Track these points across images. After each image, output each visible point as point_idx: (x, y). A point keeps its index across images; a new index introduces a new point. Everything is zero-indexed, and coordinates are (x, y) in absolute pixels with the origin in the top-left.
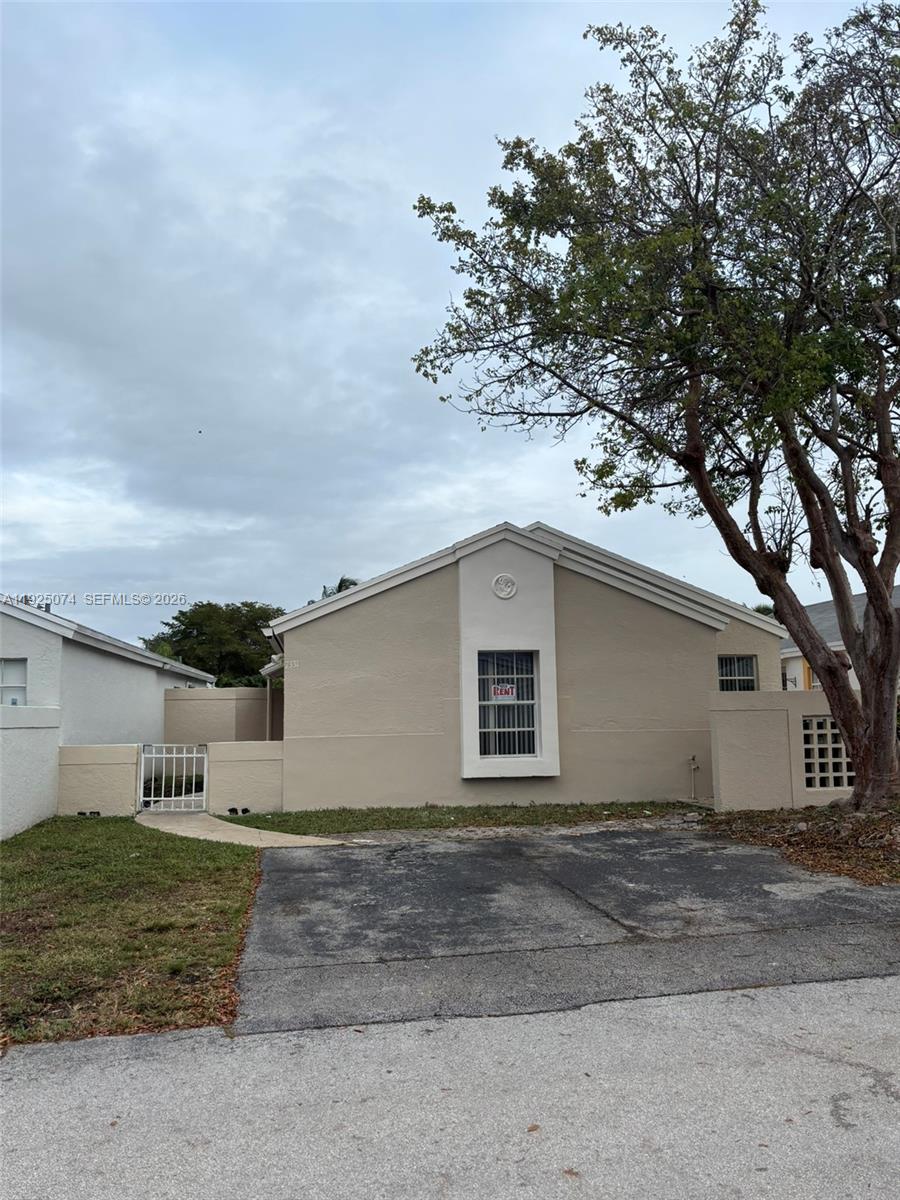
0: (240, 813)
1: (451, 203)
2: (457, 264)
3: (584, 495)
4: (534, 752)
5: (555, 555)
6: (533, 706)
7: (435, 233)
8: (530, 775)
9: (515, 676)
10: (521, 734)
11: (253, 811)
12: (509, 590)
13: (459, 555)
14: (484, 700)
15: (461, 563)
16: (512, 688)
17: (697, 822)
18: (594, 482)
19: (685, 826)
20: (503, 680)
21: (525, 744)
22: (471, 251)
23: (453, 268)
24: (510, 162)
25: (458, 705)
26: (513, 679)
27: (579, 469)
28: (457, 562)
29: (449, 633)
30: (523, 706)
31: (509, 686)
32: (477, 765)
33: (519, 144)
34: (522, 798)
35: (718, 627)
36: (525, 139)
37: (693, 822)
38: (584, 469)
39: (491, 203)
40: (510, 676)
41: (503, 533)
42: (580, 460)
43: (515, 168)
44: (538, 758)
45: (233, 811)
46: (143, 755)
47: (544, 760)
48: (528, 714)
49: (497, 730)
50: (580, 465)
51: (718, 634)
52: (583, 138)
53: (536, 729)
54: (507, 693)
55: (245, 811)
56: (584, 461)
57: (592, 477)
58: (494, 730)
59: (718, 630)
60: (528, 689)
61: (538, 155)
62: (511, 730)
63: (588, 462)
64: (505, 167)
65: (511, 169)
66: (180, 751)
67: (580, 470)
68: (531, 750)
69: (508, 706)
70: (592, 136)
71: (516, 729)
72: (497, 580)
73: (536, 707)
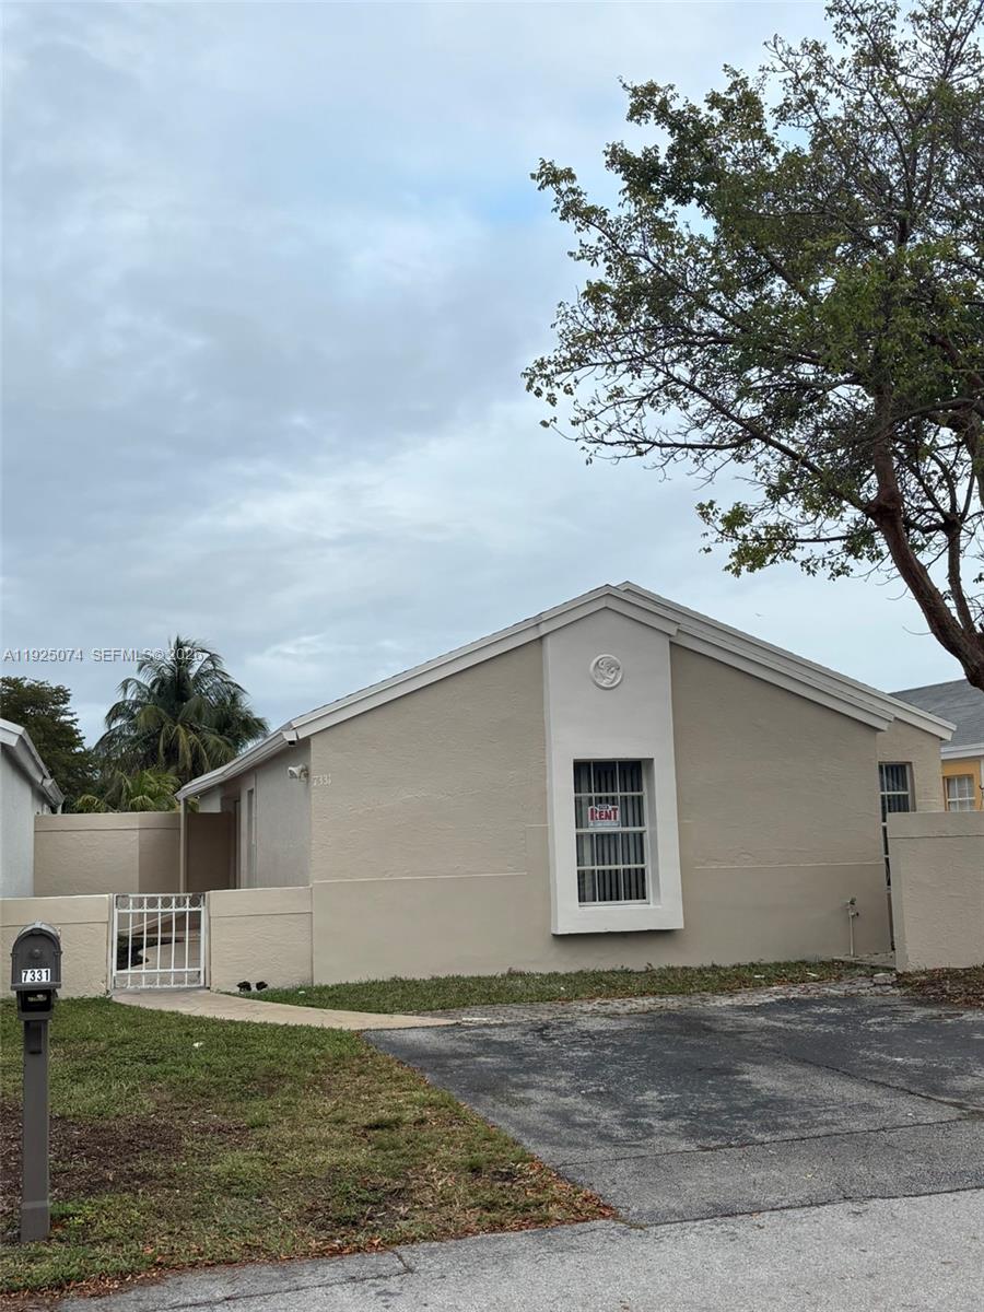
0: (254, 989)
1: (570, 169)
2: (577, 249)
3: (709, 550)
4: (644, 898)
5: (672, 630)
6: (641, 834)
7: (555, 210)
8: (646, 929)
9: (618, 794)
10: (626, 872)
11: (271, 986)
12: (612, 677)
13: (544, 630)
14: (582, 827)
15: (548, 641)
16: (615, 810)
17: (892, 985)
18: (722, 533)
19: (878, 989)
20: (600, 800)
21: (633, 886)
22: (600, 234)
23: (571, 254)
24: (636, 112)
25: (544, 834)
26: (613, 798)
27: (702, 514)
28: (541, 638)
29: (534, 735)
30: (628, 834)
31: (610, 807)
32: (575, 916)
33: (651, 89)
34: (635, 960)
35: (879, 727)
36: (661, 85)
37: (886, 984)
38: (711, 516)
39: (610, 165)
40: (610, 794)
41: (604, 599)
42: (706, 503)
43: (643, 121)
44: (651, 906)
45: (245, 986)
46: (116, 910)
47: (660, 908)
48: (636, 845)
49: (596, 868)
50: (705, 511)
51: (879, 734)
52: (733, 88)
53: (648, 866)
54: (608, 817)
55: (261, 985)
56: (711, 504)
57: (721, 527)
58: (592, 868)
59: (879, 730)
60: (635, 810)
61: (676, 106)
62: (613, 867)
63: (715, 506)
64: (630, 118)
65: (638, 121)
66: (166, 903)
67: (704, 515)
68: (641, 894)
69: (609, 835)
70: (746, 85)
71: (621, 867)
72: (597, 663)
73: (646, 837)
